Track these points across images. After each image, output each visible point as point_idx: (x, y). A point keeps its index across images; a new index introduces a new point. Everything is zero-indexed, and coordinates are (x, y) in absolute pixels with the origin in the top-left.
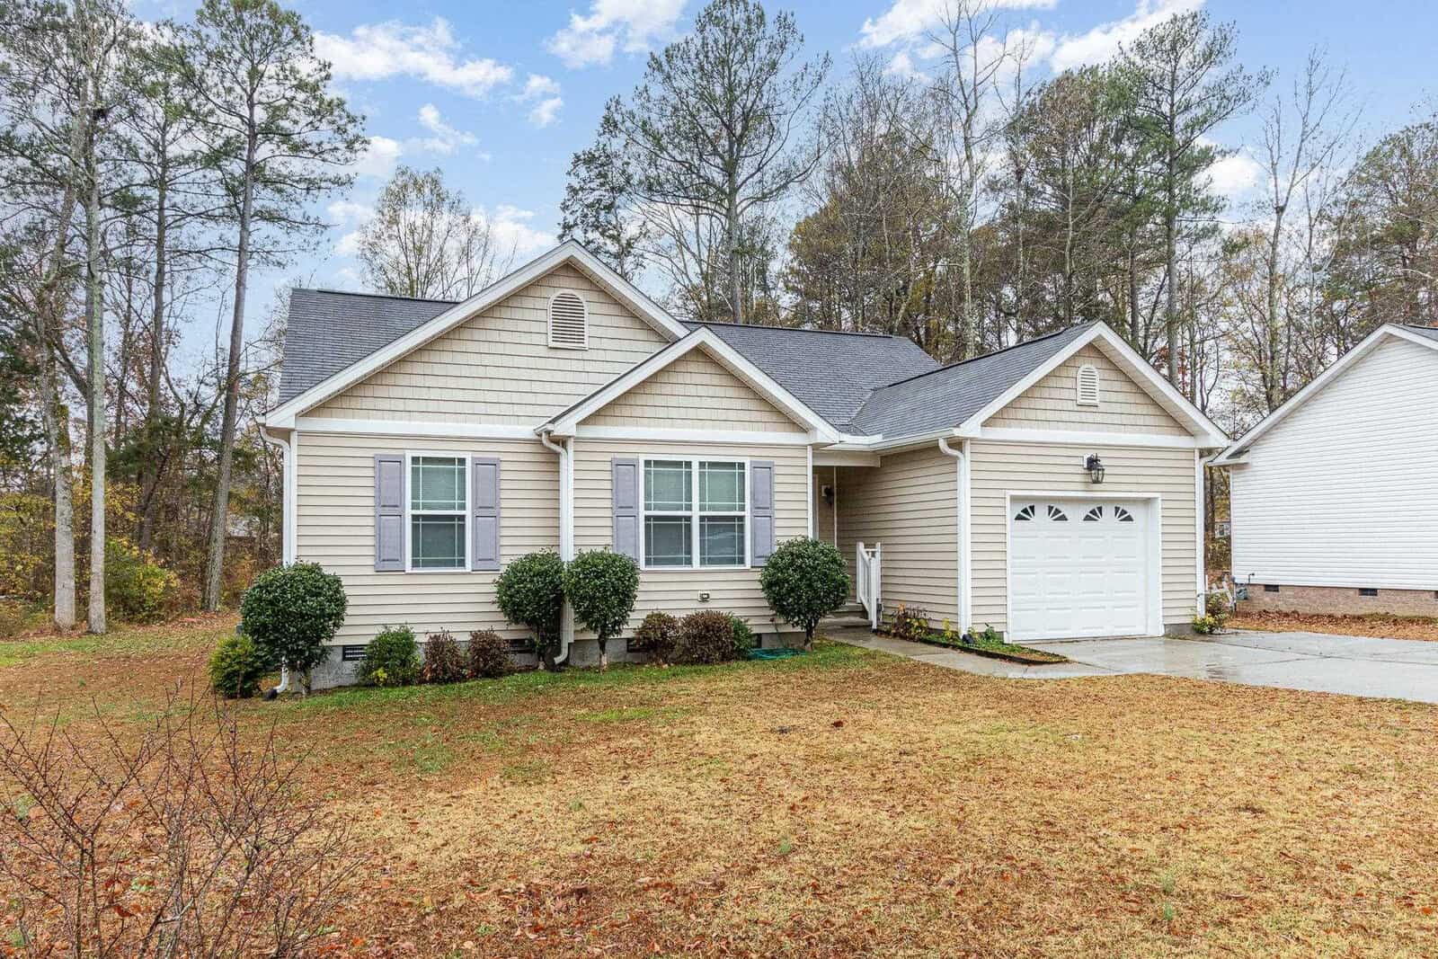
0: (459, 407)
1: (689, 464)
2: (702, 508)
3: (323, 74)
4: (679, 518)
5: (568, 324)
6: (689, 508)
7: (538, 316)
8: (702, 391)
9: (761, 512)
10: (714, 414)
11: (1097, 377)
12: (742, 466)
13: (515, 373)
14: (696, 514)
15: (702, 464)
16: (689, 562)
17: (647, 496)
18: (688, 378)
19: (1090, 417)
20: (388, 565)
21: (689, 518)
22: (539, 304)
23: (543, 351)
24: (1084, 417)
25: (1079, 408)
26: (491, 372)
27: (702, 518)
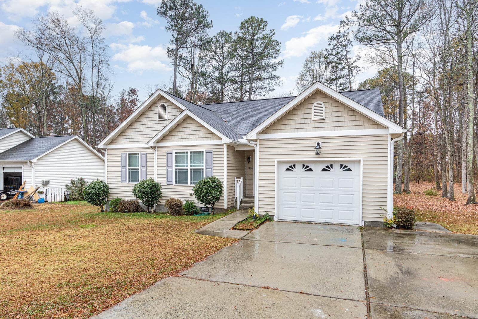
0: (138, 140)
1: (187, 152)
2: (191, 166)
3: (273, 33)
4: (185, 169)
5: (163, 114)
6: (187, 166)
7: (155, 112)
8: (191, 129)
9: (208, 167)
10: (195, 136)
11: (324, 107)
12: (203, 152)
13: (150, 129)
14: (189, 168)
15: (191, 152)
16: (187, 183)
17: (176, 163)
18: (187, 126)
19: (320, 125)
20: (123, 182)
21: (187, 169)
22: (155, 108)
23: (157, 122)
24: (316, 125)
25: (314, 122)
26: (145, 129)
27: (191, 169)
